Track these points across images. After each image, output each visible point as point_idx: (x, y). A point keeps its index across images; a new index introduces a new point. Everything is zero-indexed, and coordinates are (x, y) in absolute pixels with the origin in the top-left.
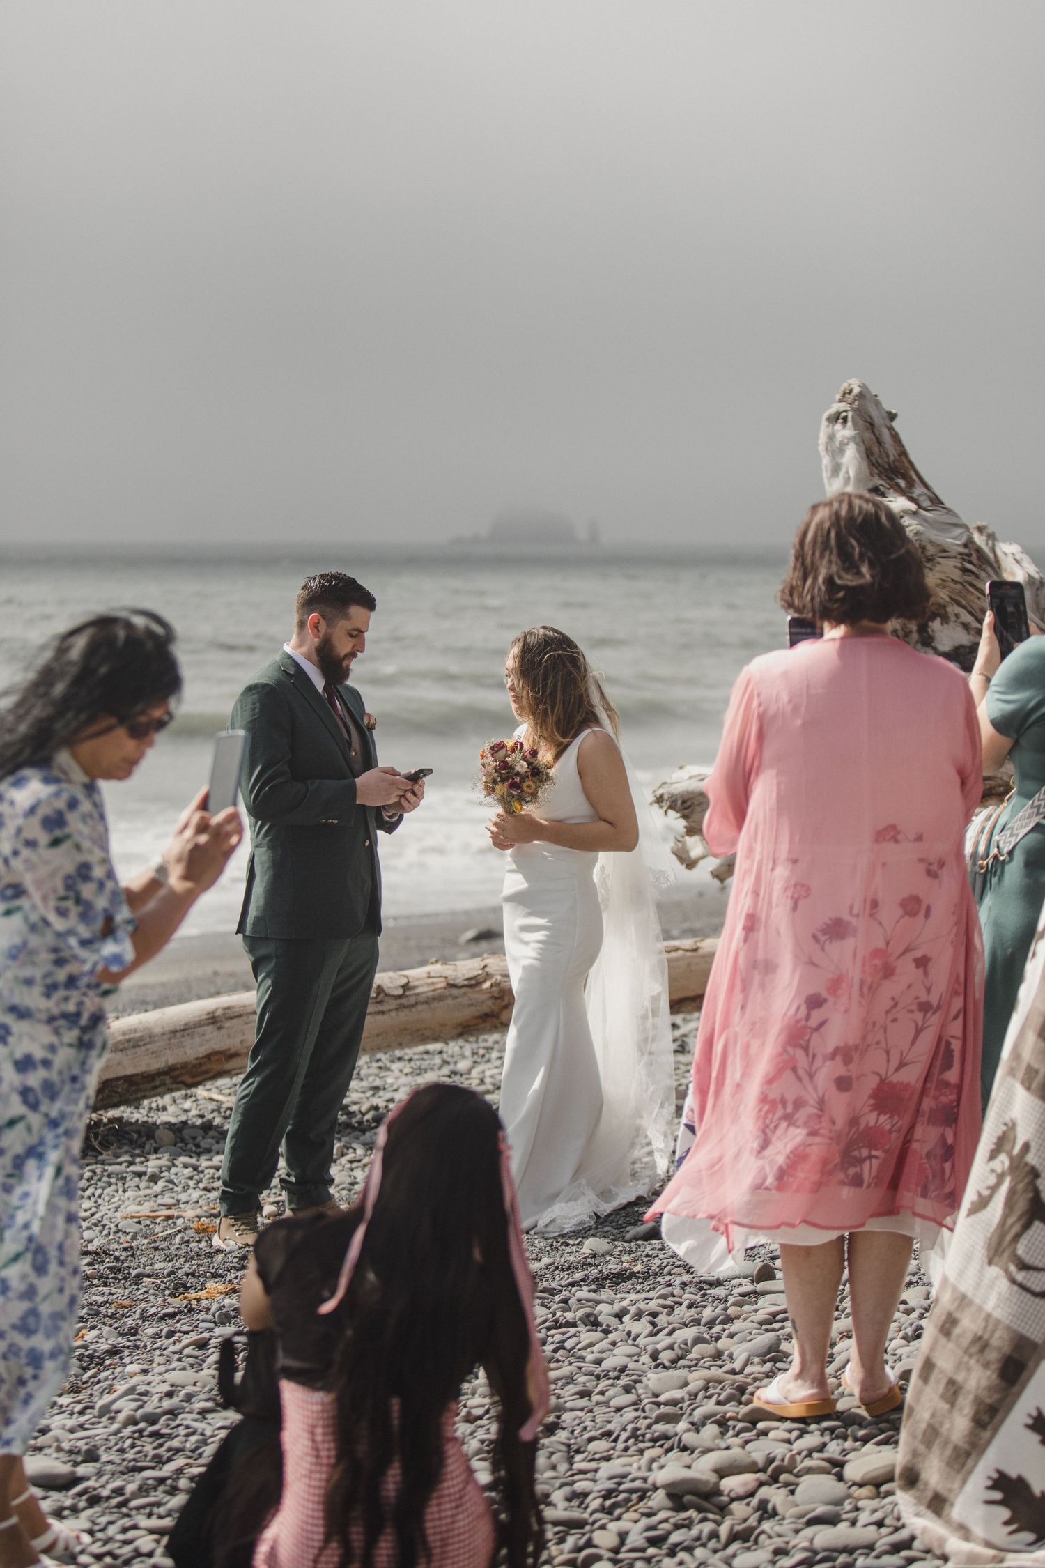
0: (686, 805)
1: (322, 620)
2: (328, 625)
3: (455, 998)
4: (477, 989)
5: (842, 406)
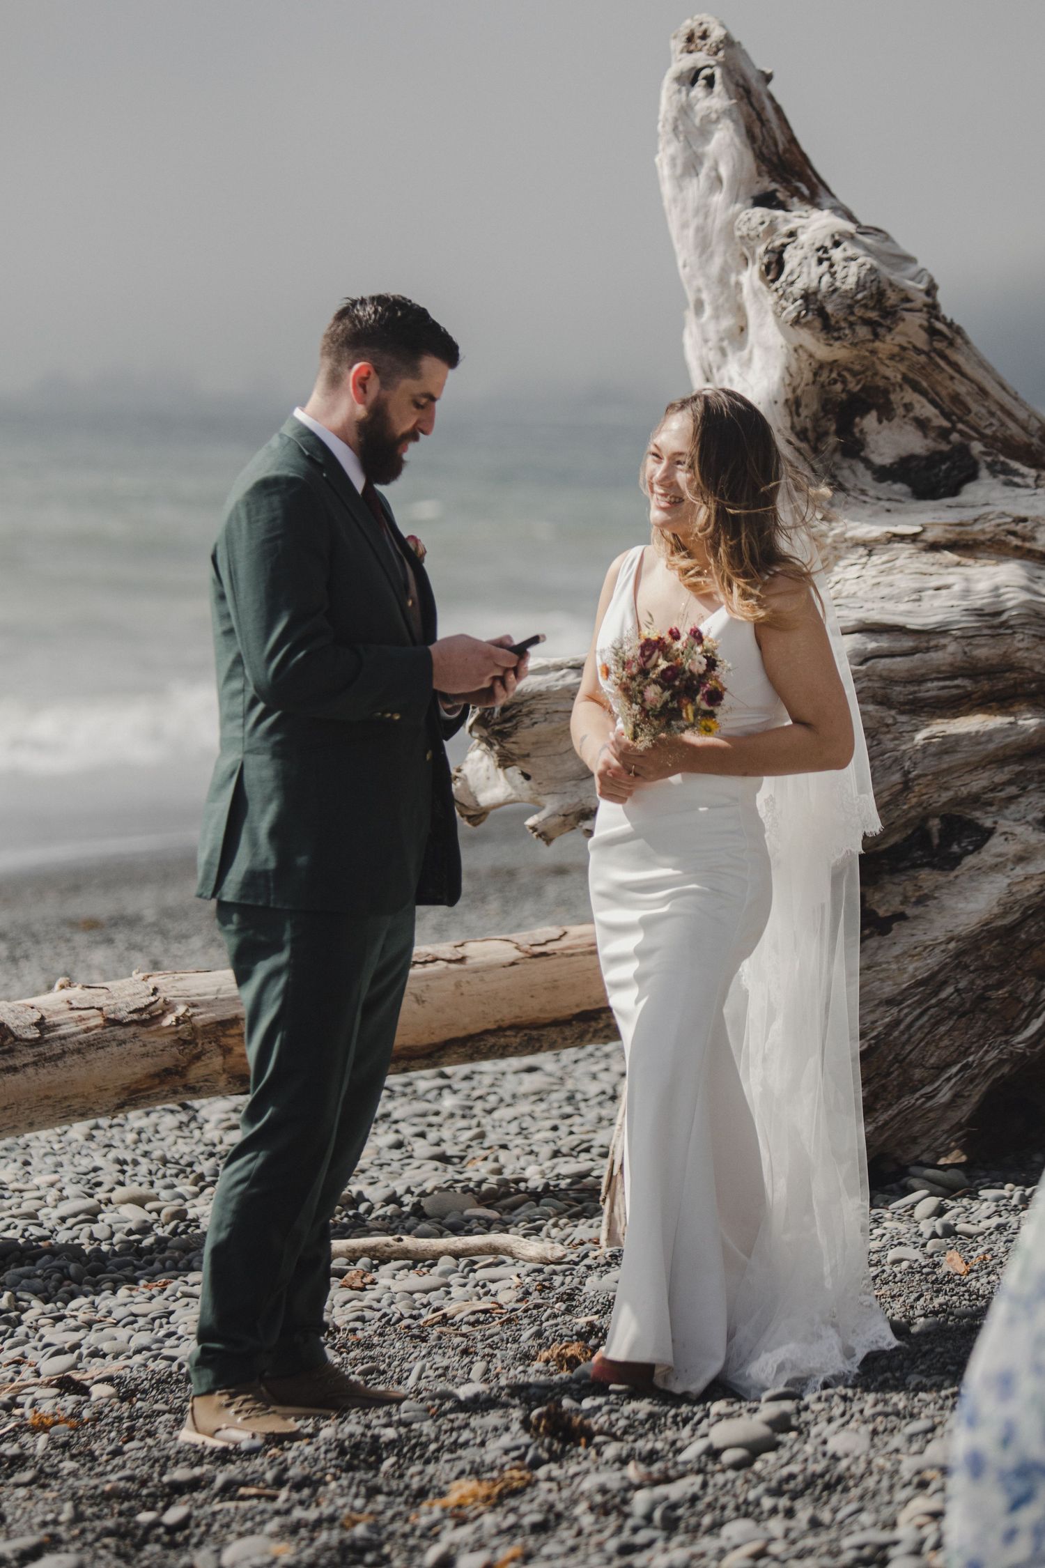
0: (508, 714)
1: (373, 375)
2: (384, 384)
3: (122, 1043)
4: (153, 1028)
5: (700, 58)
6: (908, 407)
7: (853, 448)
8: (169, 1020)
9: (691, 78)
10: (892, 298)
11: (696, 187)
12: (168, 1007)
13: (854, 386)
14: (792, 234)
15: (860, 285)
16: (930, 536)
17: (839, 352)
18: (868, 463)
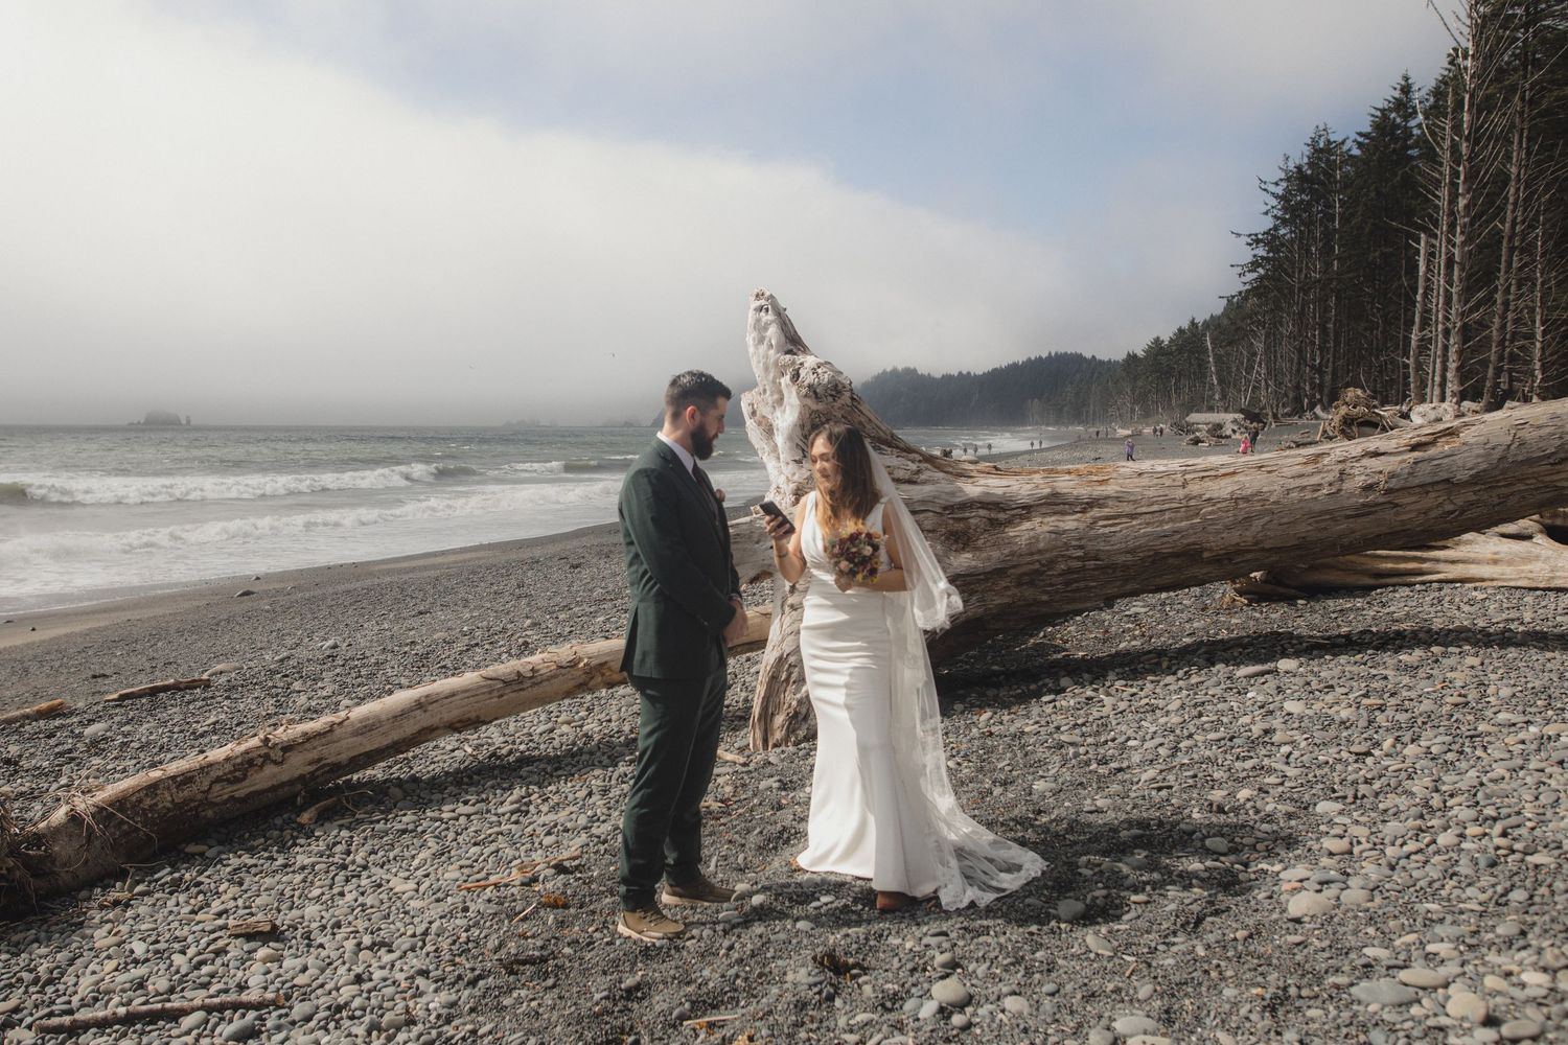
1: (697, 411)
2: (702, 414)
3: (564, 675)
4: (576, 668)
5: (763, 302)
8: (581, 665)
9: (760, 309)
10: (840, 387)
11: (763, 348)
12: (581, 659)
14: (802, 364)
15: (829, 382)
17: (820, 407)
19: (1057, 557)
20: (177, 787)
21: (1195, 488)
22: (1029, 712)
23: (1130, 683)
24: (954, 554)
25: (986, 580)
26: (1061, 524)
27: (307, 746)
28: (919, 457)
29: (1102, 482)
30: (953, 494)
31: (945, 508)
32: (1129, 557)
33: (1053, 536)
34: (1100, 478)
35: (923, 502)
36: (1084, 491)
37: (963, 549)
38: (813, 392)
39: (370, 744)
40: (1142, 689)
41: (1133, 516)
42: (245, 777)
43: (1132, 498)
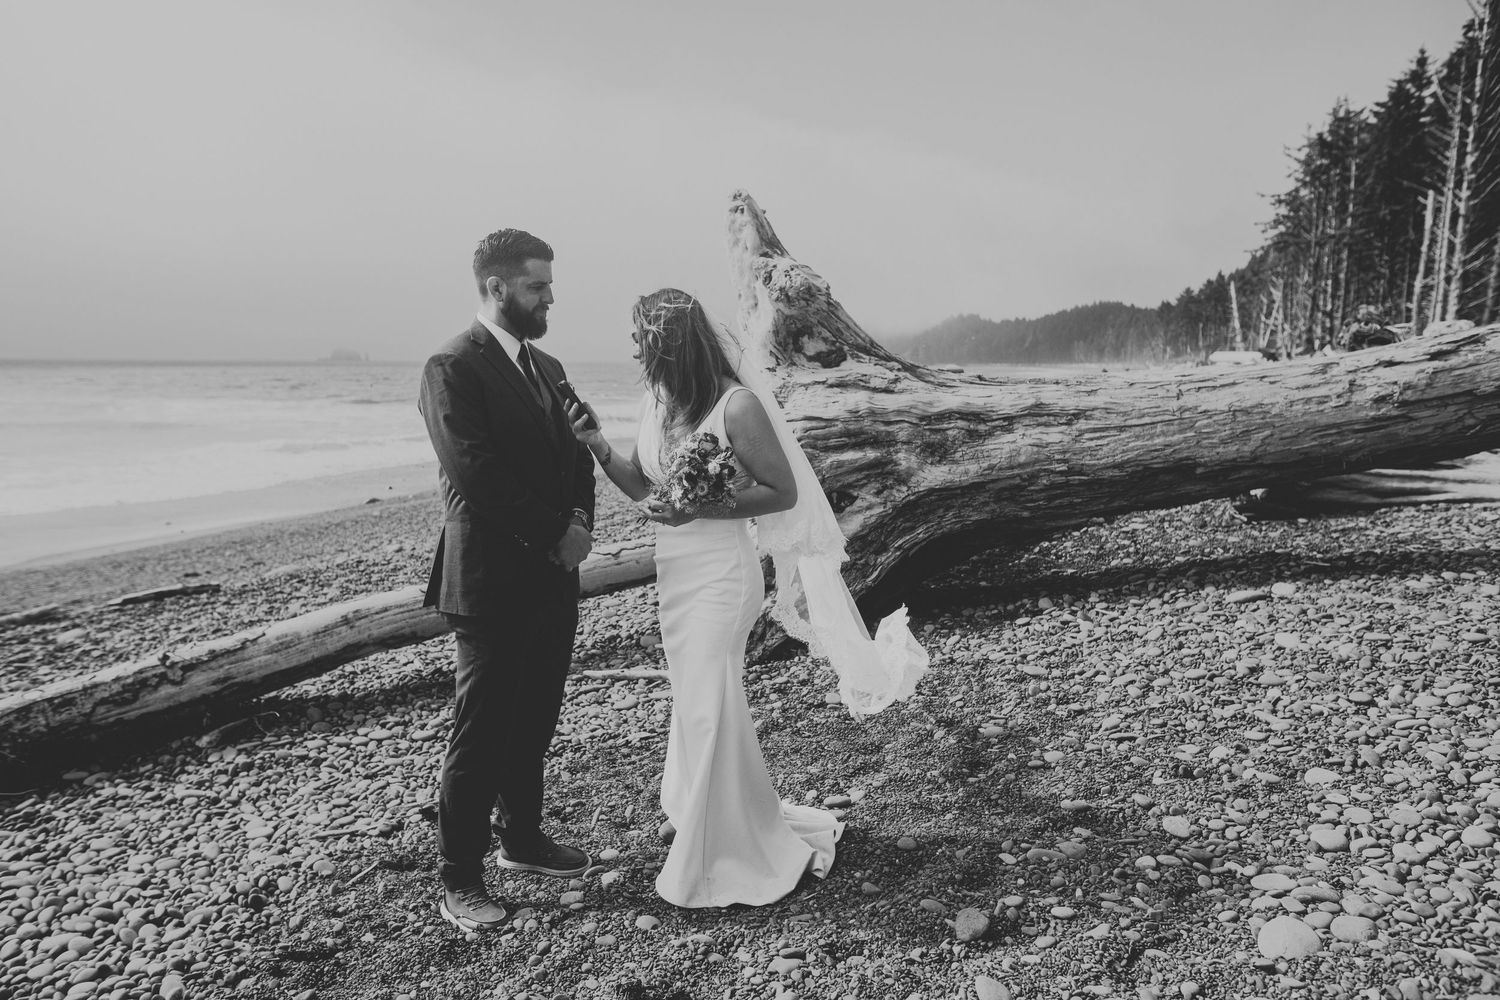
2: (508, 285)
5: (739, 202)
6: (820, 333)
7: (799, 349)
9: (736, 210)
10: (814, 290)
11: (737, 251)
13: (799, 326)
14: (775, 266)
15: (802, 285)
16: (829, 382)
17: (793, 312)
18: (805, 355)
19: (1039, 471)
20: (54, 710)
21: (1189, 400)
22: (1001, 635)
23: (1112, 606)
24: (929, 467)
25: (963, 495)
26: (1044, 437)
27: (213, 664)
28: (897, 365)
29: (1090, 393)
30: (931, 404)
31: (922, 419)
32: (1116, 472)
33: (1035, 449)
34: (1089, 389)
35: (899, 412)
36: (1071, 403)
37: (939, 462)
38: (785, 296)
39: (284, 662)
40: (1123, 613)
41: (1121, 429)
42: (135, 698)
43: (1122, 409)
